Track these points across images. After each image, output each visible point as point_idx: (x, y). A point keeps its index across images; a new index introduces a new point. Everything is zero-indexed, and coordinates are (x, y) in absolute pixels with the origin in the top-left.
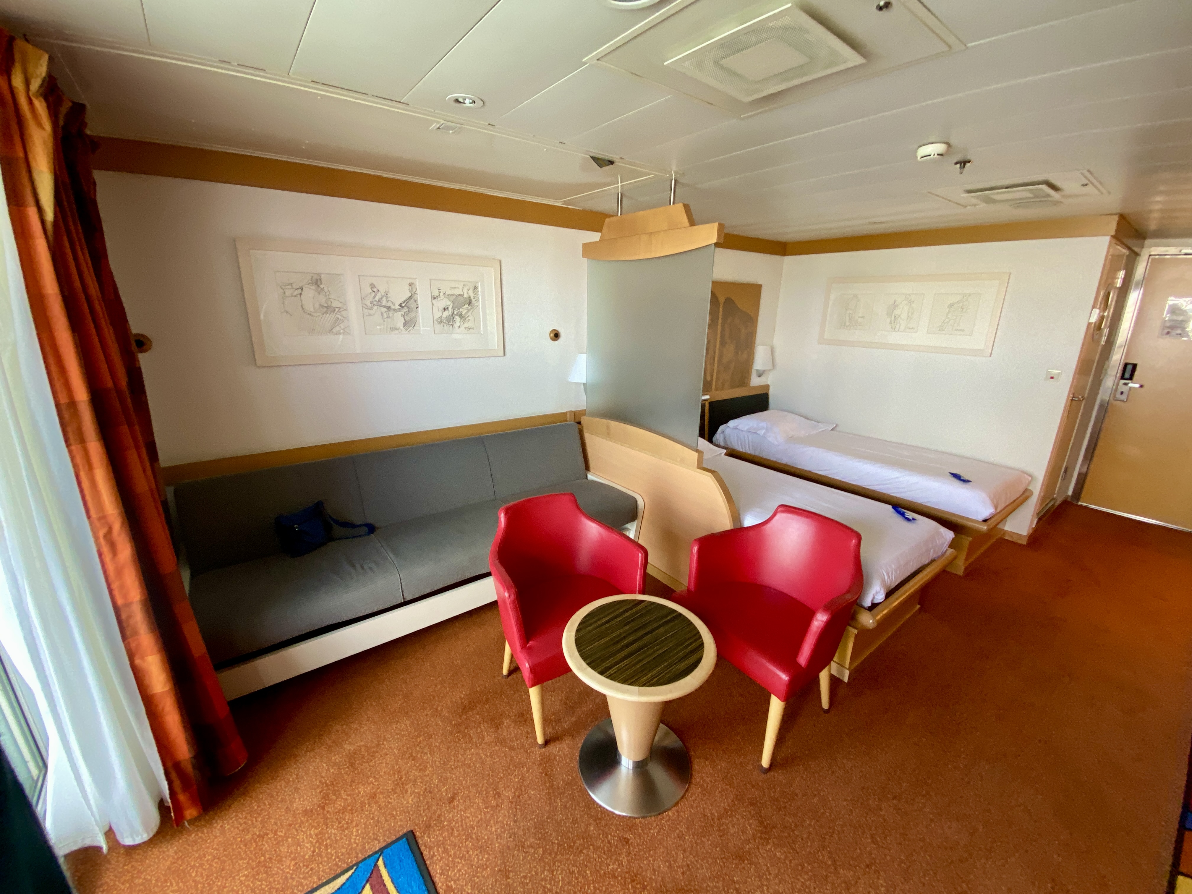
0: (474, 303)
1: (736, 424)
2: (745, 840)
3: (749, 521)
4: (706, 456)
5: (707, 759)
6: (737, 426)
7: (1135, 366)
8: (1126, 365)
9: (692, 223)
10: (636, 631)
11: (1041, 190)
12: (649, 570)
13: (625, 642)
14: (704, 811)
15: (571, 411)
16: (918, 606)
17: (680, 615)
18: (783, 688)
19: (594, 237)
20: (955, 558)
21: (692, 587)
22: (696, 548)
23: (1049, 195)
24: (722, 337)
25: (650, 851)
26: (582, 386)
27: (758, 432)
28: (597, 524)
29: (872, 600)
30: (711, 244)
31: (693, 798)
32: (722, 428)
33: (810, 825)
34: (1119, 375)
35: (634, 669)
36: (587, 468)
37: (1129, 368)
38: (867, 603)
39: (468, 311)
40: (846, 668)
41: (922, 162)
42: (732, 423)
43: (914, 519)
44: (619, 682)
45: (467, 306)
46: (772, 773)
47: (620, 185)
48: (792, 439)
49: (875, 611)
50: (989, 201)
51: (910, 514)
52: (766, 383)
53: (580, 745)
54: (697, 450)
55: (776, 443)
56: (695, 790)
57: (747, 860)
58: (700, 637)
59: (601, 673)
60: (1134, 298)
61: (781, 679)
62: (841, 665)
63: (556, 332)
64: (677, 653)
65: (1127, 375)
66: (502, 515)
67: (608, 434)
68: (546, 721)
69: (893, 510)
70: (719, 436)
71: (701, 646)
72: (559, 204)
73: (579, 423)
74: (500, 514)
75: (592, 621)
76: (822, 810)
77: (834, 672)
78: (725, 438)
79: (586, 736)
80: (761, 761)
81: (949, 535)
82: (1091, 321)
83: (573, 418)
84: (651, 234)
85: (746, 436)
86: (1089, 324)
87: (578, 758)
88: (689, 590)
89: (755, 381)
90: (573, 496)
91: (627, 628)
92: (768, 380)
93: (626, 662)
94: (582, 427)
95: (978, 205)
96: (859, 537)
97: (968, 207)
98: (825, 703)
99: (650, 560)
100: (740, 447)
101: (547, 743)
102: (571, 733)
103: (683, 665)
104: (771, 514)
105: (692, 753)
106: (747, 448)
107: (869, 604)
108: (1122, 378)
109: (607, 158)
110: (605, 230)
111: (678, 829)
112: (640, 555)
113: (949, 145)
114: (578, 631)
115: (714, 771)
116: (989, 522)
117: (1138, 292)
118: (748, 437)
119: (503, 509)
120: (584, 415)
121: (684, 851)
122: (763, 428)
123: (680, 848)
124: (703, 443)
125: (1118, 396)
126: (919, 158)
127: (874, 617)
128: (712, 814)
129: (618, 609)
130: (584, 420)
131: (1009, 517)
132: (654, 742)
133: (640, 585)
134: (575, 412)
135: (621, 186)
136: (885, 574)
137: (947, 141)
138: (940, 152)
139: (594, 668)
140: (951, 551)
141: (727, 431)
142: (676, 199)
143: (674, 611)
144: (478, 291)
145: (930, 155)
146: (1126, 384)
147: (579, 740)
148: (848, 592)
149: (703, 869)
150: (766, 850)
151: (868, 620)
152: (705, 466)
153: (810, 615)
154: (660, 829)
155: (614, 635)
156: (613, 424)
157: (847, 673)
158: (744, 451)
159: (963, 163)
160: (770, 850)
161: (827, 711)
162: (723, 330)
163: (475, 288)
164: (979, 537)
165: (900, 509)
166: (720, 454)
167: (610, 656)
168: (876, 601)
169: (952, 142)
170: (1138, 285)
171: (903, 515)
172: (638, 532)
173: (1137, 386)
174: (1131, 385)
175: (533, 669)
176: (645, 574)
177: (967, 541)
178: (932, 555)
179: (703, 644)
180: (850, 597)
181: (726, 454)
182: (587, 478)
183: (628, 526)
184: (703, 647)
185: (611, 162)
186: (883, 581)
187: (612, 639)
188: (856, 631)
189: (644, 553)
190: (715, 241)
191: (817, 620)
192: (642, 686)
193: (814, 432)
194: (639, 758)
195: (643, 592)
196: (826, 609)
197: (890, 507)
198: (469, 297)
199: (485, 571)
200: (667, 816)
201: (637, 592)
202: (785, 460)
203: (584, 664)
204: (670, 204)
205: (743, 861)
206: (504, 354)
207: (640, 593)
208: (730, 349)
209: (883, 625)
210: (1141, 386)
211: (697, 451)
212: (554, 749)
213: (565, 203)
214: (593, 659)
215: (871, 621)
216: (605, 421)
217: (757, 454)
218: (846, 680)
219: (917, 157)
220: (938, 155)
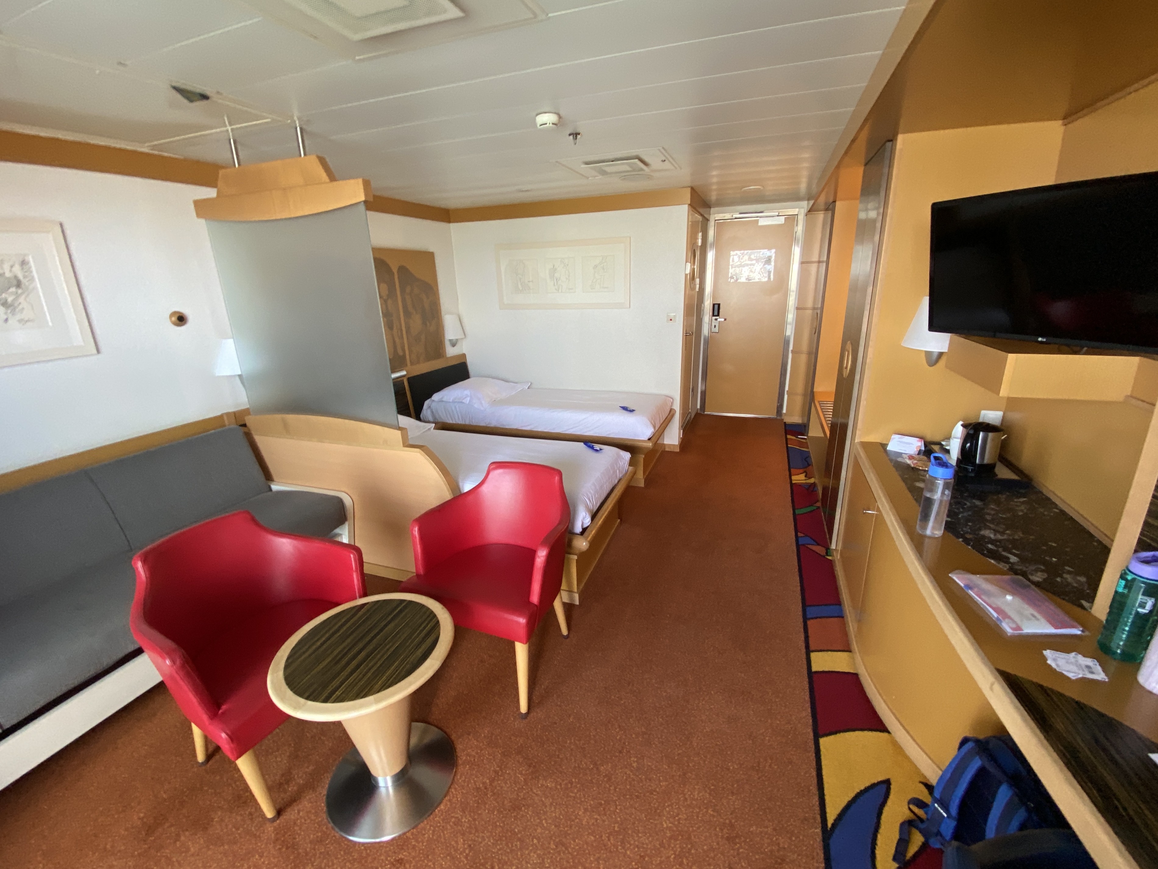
0: (27, 284)
1: (441, 397)
2: (519, 789)
3: (467, 487)
4: (411, 434)
5: (469, 734)
6: (442, 398)
7: (719, 305)
8: (714, 305)
9: (332, 177)
10: (361, 638)
11: (635, 164)
12: (367, 570)
13: (350, 656)
14: (475, 784)
15: (228, 414)
16: (619, 520)
17: (411, 602)
18: (522, 632)
19: (210, 193)
20: (635, 473)
21: (421, 572)
22: (416, 529)
23: (642, 170)
24: (405, 307)
25: (428, 856)
26: (237, 378)
27: (463, 401)
28: (289, 538)
29: (582, 526)
30: (360, 203)
31: (463, 779)
32: (427, 403)
33: (571, 743)
34: (711, 314)
35: (365, 679)
36: (268, 476)
37: (716, 307)
38: (578, 529)
39: (18, 296)
40: (575, 593)
41: (540, 129)
42: (436, 397)
43: (601, 449)
44: (348, 701)
45: (13, 289)
46: (532, 715)
47: (229, 128)
48: (495, 403)
49: (586, 534)
50: (604, 173)
51: (597, 447)
52: (461, 353)
53: (325, 792)
54: (399, 427)
55: (482, 409)
56: (463, 769)
57: (524, 805)
58: (435, 616)
59: (325, 701)
60: (711, 256)
61: (518, 623)
62: (570, 591)
63: (178, 315)
64: (412, 642)
65: (716, 313)
66: (139, 564)
67: (287, 430)
68: (271, 789)
69: (585, 446)
70: (426, 412)
71: (437, 624)
72: (145, 149)
73: (245, 425)
74: (136, 563)
75: (304, 649)
76: (578, 725)
77: (566, 600)
78: (432, 412)
79: (329, 779)
80: (520, 709)
81: (627, 456)
82: (687, 273)
83: (234, 421)
84: (284, 189)
85: (453, 408)
86: (686, 275)
87: (325, 808)
88: (418, 575)
89: (451, 351)
90: (248, 513)
91: (349, 640)
92: (464, 348)
93: (355, 675)
94: (249, 430)
95: (597, 176)
96: (560, 473)
97: (590, 178)
98: (564, 631)
99: (365, 559)
100: (450, 419)
101: (279, 813)
102: (310, 785)
103: (419, 652)
104: (484, 475)
105: (453, 737)
106: (457, 418)
107: (581, 530)
108: (713, 315)
109: (198, 91)
110: (220, 183)
111: (453, 817)
112: (352, 556)
113: (560, 117)
114: (286, 667)
115: (478, 741)
116: (653, 439)
117: (712, 252)
118: (456, 408)
119: (140, 556)
120: (249, 414)
121: (463, 834)
122: (467, 396)
123: (459, 835)
124: (404, 421)
125: (713, 330)
126: (538, 125)
127: (586, 538)
128: (484, 783)
129: (336, 624)
130: (250, 420)
131: (666, 433)
132: (410, 747)
133: (359, 589)
134: (235, 413)
135: (232, 130)
136: (587, 500)
137: (557, 112)
138: (553, 122)
139: (315, 700)
140: (631, 468)
141: (433, 405)
142: (307, 149)
143: (402, 601)
144: (30, 267)
145: (546, 124)
146: (716, 320)
147: (323, 787)
148: (559, 524)
149: (485, 840)
150: (539, 787)
151: (582, 544)
152: (411, 442)
153: (532, 554)
154: (434, 828)
155: (335, 653)
156: (291, 418)
157: (576, 597)
158: (454, 422)
159: (575, 135)
160: (542, 785)
161: (568, 637)
162: (404, 301)
163: (24, 263)
164: (650, 454)
165: (589, 444)
166: (429, 429)
167: (334, 678)
168: (585, 526)
169: (562, 113)
170: (712, 245)
171: (592, 448)
172: (353, 534)
173: (723, 320)
174: (719, 320)
175: (232, 738)
176: (363, 575)
177: (641, 457)
178: (619, 475)
179: (438, 622)
180: (562, 528)
181: (435, 428)
182: (270, 489)
183: (337, 531)
184: (439, 625)
185: (204, 97)
186: (587, 507)
187: (333, 659)
188: (576, 557)
189: (356, 551)
190: (363, 198)
191: (539, 557)
192: (378, 692)
193: (514, 393)
194: (397, 769)
195: (365, 595)
196: (543, 544)
197: (582, 444)
198: (16, 277)
199: (131, 648)
200: (439, 811)
201: (358, 597)
202: (493, 423)
203: (302, 700)
204: (301, 156)
205: (520, 809)
206: (98, 351)
207: (361, 597)
208: (417, 321)
209: (594, 544)
210: (725, 320)
211: (400, 429)
212: (290, 815)
213: (154, 147)
214: (311, 690)
215: (584, 544)
216: (279, 417)
217: (467, 423)
218: (577, 602)
219: (536, 126)
220: (553, 124)
